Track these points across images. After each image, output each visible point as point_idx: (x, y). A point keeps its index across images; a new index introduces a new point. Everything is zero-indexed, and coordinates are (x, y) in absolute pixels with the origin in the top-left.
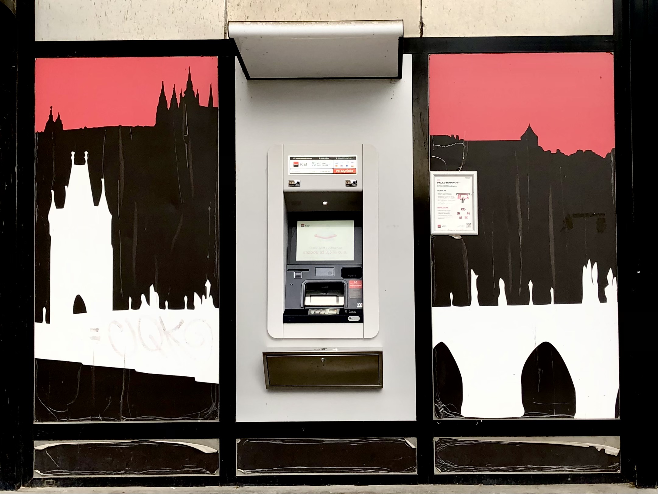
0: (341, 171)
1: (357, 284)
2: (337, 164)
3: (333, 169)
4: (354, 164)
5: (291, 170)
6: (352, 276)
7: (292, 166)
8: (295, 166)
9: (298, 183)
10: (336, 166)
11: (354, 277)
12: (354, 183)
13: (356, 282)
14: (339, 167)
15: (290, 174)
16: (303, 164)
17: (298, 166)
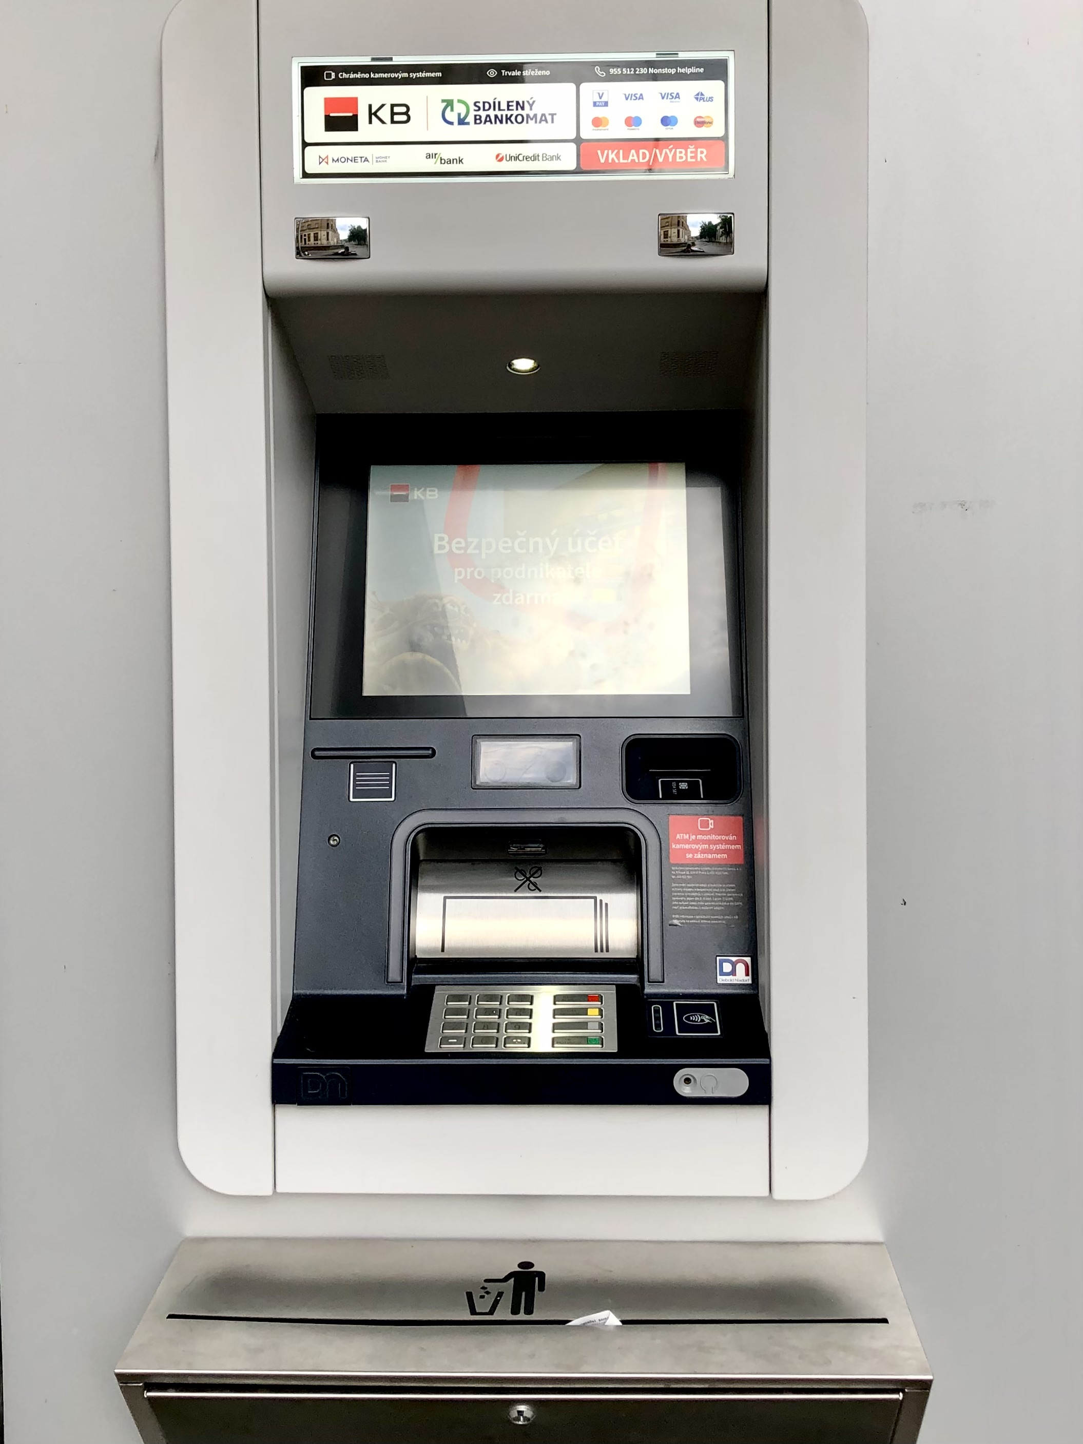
0: (626, 157)
1: (714, 837)
2: (600, 112)
3: (578, 141)
4: (714, 110)
5: (308, 149)
6: (683, 786)
7: (316, 130)
8: (332, 124)
9: (358, 236)
10: (597, 122)
11: (691, 794)
12: (708, 232)
13: (704, 825)
14: (617, 130)
15: (305, 175)
16: (385, 114)
17: (351, 124)
